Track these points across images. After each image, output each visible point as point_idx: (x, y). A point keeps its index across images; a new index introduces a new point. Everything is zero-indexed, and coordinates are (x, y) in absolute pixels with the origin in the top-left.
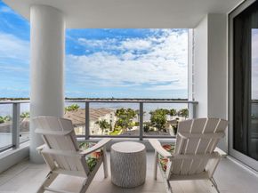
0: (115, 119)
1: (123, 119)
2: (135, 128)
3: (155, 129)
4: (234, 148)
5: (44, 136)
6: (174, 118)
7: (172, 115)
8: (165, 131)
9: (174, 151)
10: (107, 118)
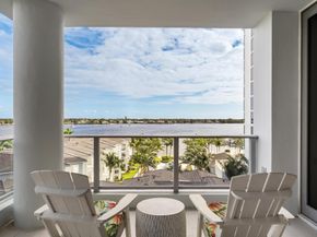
0: (130, 152)
1: (144, 151)
2: (161, 166)
3: (193, 167)
4: (309, 204)
5: (48, 197)
6: (222, 149)
7: (218, 144)
8: (208, 169)
9: (225, 212)
10: (117, 151)
